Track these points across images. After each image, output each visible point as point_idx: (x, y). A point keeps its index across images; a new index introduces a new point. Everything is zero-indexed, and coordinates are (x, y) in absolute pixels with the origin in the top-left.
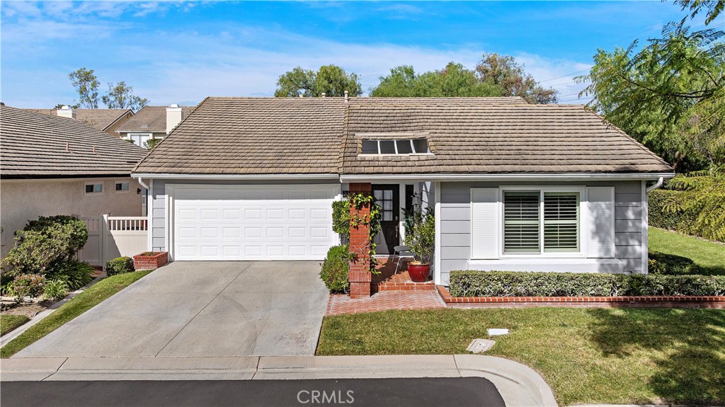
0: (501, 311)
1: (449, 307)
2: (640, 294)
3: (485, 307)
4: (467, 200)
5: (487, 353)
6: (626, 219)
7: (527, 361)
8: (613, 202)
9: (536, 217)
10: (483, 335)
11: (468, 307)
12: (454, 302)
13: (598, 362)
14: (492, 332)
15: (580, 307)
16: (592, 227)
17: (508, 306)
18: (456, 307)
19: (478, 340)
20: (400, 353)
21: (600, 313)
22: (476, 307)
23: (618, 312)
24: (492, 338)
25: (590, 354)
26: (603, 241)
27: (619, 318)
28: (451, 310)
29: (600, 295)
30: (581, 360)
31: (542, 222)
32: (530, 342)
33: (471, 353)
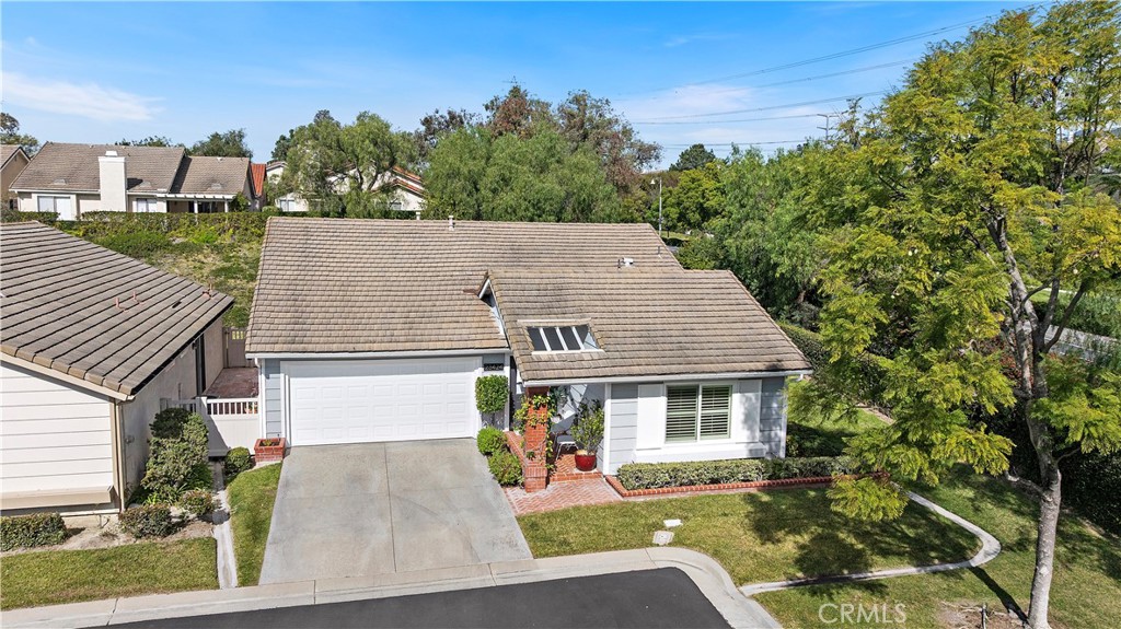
0: (670, 501)
1: (625, 500)
2: (779, 478)
3: (656, 498)
4: (635, 396)
5: (670, 544)
6: (770, 408)
7: (706, 551)
8: (760, 393)
9: (694, 408)
10: (662, 527)
11: (641, 499)
12: (630, 495)
13: (758, 549)
14: (669, 523)
15: (734, 492)
16: (742, 417)
17: (675, 496)
18: (632, 499)
19: (660, 532)
20: (602, 550)
21: (751, 499)
22: (648, 499)
23: (765, 498)
24: (670, 529)
25: (750, 541)
26: (751, 428)
27: (766, 503)
28: (628, 503)
29: (748, 481)
30: (745, 549)
31: (700, 412)
32: (703, 533)
33: (658, 545)
